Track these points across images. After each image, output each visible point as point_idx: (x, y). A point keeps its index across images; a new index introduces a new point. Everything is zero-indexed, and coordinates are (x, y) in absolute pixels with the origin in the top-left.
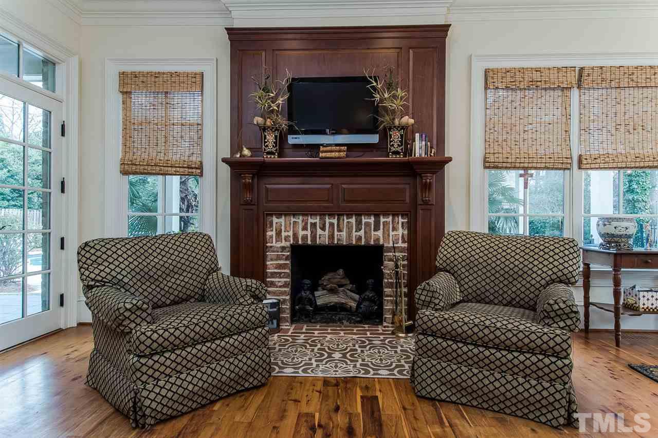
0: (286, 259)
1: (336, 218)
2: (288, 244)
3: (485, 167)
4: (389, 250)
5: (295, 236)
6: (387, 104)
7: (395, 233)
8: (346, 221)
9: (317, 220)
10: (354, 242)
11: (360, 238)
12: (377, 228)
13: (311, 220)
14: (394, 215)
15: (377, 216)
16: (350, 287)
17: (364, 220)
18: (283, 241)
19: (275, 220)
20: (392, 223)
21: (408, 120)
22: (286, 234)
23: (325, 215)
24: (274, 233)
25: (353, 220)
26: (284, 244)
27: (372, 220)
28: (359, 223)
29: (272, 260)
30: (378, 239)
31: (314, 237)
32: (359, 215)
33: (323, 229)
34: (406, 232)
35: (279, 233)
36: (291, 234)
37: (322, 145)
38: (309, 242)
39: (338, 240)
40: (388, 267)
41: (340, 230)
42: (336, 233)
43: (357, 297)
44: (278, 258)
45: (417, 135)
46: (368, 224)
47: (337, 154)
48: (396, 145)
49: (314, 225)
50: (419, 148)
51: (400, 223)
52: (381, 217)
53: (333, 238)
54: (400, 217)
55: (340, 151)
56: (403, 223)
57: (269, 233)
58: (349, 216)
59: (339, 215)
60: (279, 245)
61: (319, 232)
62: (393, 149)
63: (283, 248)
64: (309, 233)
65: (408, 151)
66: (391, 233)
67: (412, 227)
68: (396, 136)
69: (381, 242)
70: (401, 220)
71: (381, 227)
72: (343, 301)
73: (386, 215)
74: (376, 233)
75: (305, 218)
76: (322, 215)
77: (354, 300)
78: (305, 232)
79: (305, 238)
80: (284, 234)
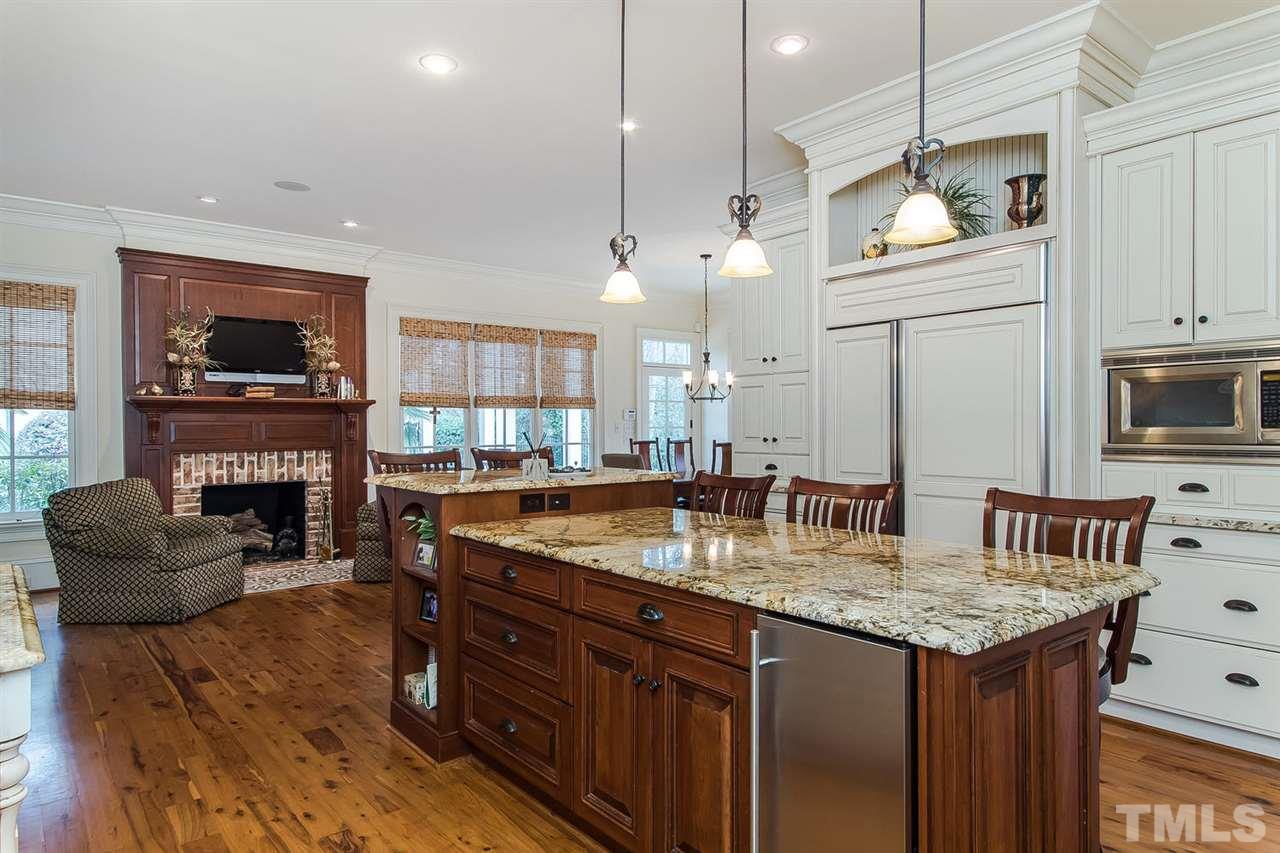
0: (197, 502)
1: (256, 454)
2: (199, 485)
3: (401, 405)
4: (313, 484)
5: (208, 477)
6: (316, 350)
7: (319, 468)
8: (267, 457)
9: (234, 457)
10: (276, 479)
11: (282, 475)
12: (300, 463)
13: (226, 458)
14: (317, 451)
15: (300, 451)
16: (263, 526)
17: (287, 455)
18: (194, 482)
19: (182, 459)
20: (317, 458)
21: (334, 365)
22: (197, 474)
23: (243, 452)
24: (182, 474)
25: (275, 457)
26: (194, 485)
27: (295, 456)
28: (281, 460)
29: (179, 503)
30: (301, 475)
32: (281, 451)
33: (242, 466)
34: (330, 467)
35: (188, 475)
36: (203, 473)
37: (249, 384)
38: (225, 482)
39: (259, 477)
40: (312, 500)
41: (260, 468)
42: (256, 470)
43: (270, 536)
44: (188, 501)
45: (343, 378)
46: (291, 460)
47: (266, 394)
48: (323, 387)
49: (231, 464)
50: (346, 390)
51: (324, 458)
52: (305, 452)
53: (253, 476)
54: (324, 452)
55: (267, 391)
56: (327, 458)
57: (175, 475)
58: (271, 452)
59: (259, 452)
60: (189, 486)
61: (237, 470)
62: (321, 391)
63: (194, 490)
64: (224, 472)
65: (334, 391)
66: (315, 468)
67: (336, 463)
68: (323, 379)
69: (305, 478)
70: (325, 456)
71: (305, 462)
72: (257, 541)
73: (310, 449)
74: (300, 469)
75: (220, 456)
76: (240, 451)
77: (268, 540)
78: (220, 472)
79: (219, 478)
80: (194, 475)
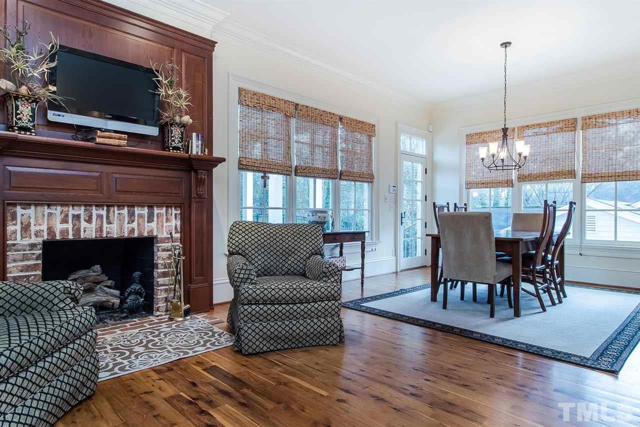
0: (37, 259)
1: (105, 208)
2: (40, 240)
3: (239, 169)
4: (164, 240)
5: (50, 230)
6: (171, 100)
7: (168, 224)
8: (116, 212)
9: (81, 211)
10: (126, 235)
11: (133, 230)
12: (150, 220)
13: (72, 211)
14: (167, 207)
15: (150, 207)
16: (109, 283)
17: (137, 211)
18: (33, 237)
19: (19, 210)
20: (166, 215)
21: (187, 119)
22: (38, 228)
23: (91, 206)
24: (18, 227)
25: (125, 211)
26: (33, 240)
27: (145, 211)
28: (131, 215)
29: (15, 261)
30: (152, 231)
31: (77, 231)
32: (131, 206)
33: (89, 220)
34: (179, 223)
35: (26, 228)
36: (44, 227)
37: (100, 129)
38: (71, 237)
39: (108, 233)
40: (161, 257)
41: (109, 223)
42: (105, 225)
43: (117, 292)
44: (25, 258)
45: (194, 134)
46: (141, 216)
47: (116, 142)
48: (177, 141)
49: (77, 217)
50: (196, 147)
51: (173, 215)
52: (155, 208)
53: (101, 231)
54: (173, 209)
55: (120, 139)
56: (176, 215)
57: (10, 228)
58: (120, 207)
59: (108, 206)
60: (26, 241)
61: (84, 224)
62: (174, 144)
63: (33, 246)
64: (70, 226)
65: (187, 148)
66: (165, 224)
67: (186, 220)
68: (176, 132)
69: (155, 234)
70: (174, 212)
71: (155, 218)
72: (104, 299)
73: (160, 206)
74: (150, 224)
75: (65, 209)
76: (88, 205)
77: (115, 296)
78: (65, 226)
79: (64, 232)
80: (33, 229)
